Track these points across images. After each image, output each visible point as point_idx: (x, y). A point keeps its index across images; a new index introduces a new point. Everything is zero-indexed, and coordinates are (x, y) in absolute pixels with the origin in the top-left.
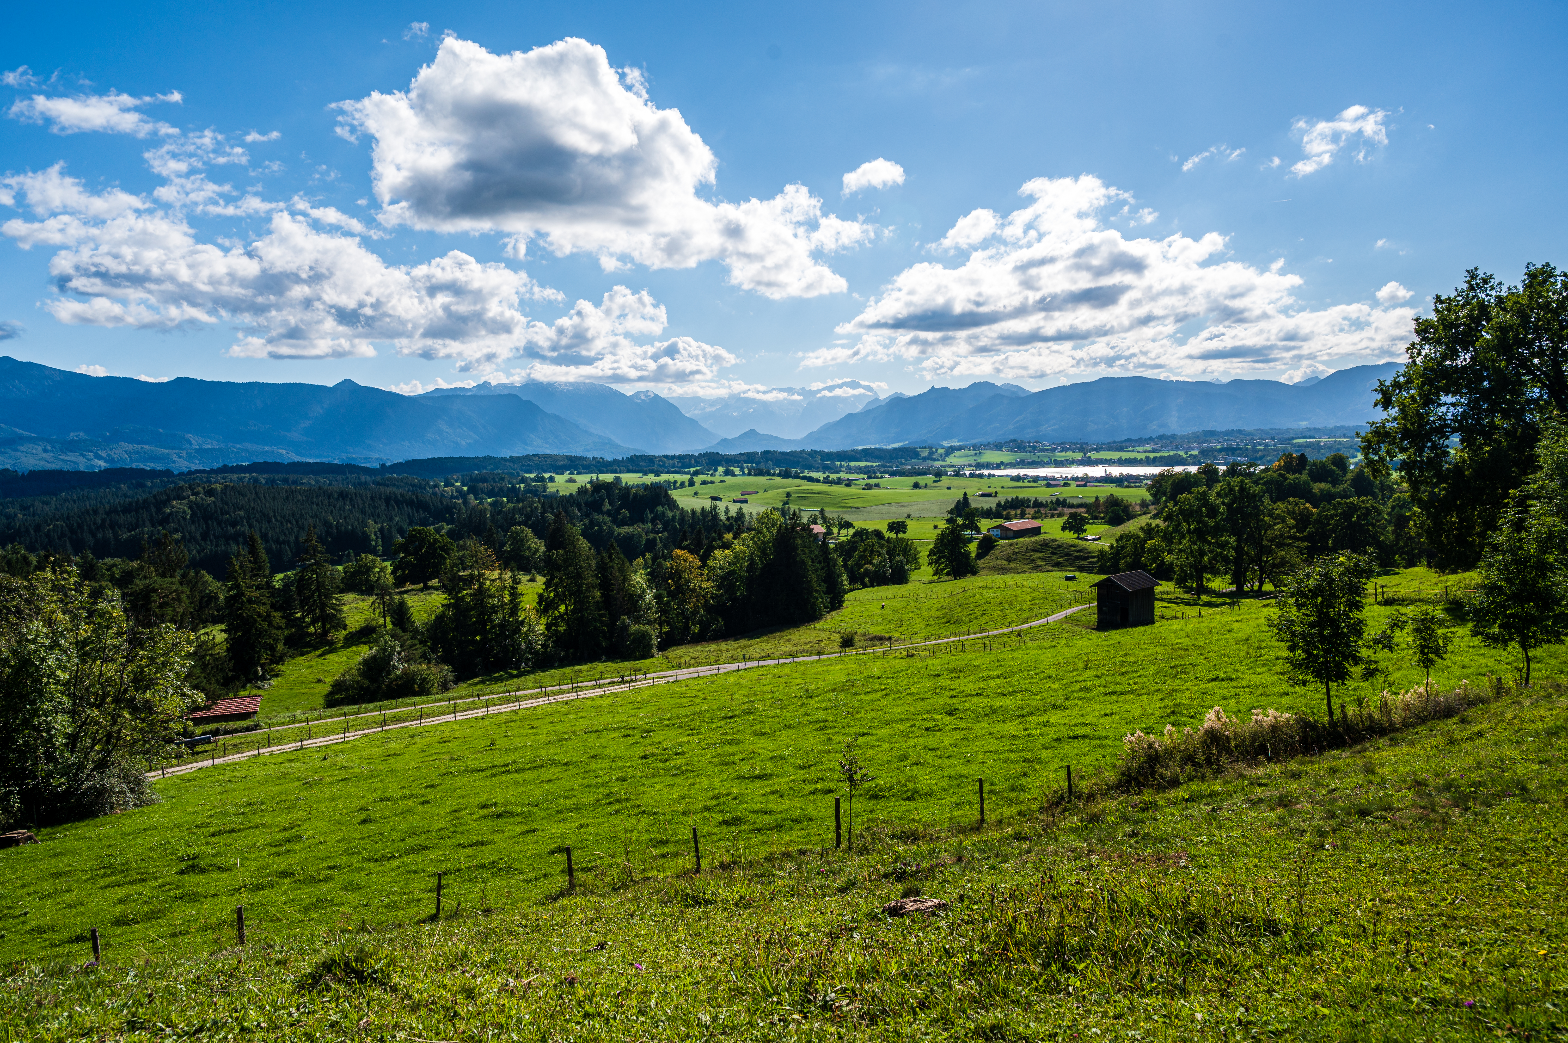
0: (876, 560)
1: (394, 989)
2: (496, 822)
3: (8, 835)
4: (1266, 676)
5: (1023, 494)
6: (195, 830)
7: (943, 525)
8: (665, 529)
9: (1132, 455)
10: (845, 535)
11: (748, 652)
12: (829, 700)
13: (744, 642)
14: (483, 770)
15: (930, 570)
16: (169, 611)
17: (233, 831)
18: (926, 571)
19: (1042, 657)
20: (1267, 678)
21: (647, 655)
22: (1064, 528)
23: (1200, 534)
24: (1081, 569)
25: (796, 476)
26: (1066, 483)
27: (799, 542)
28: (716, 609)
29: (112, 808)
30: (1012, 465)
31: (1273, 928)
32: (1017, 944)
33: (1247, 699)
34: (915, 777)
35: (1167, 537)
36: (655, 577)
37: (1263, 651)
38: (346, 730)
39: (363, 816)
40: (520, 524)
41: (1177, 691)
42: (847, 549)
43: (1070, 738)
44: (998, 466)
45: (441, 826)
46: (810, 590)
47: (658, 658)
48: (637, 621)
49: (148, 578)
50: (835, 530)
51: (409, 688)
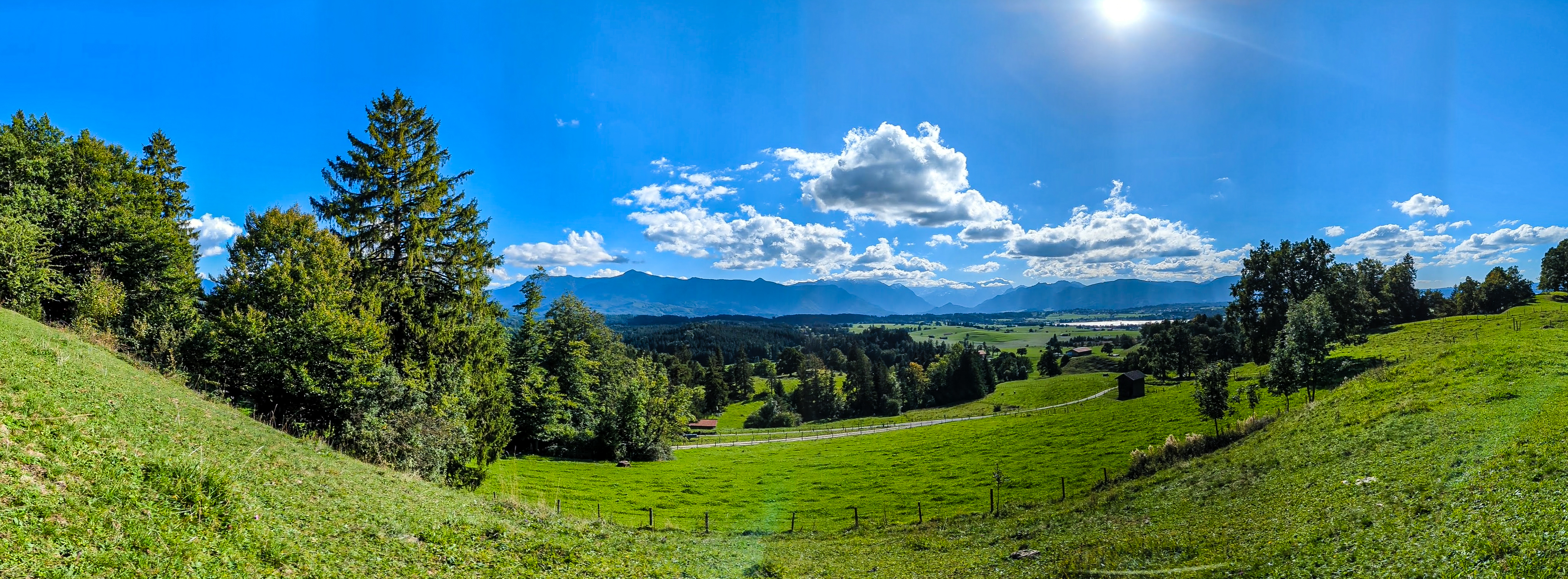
0: (1012, 368)
5: (1082, 335)
7: (1044, 350)
8: (906, 351)
9: (1133, 315)
10: (996, 355)
11: (947, 414)
13: (943, 409)
15: (1038, 373)
16: (683, 378)
18: (1036, 373)
21: (895, 414)
22: (1102, 351)
23: (1163, 352)
24: (1111, 370)
25: (972, 326)
26: (1103, 328)
27: (972, 359)
28: (931, 392)
30: (1077, 321)
35: (1149, 354)
36: (901, 376)
38: (753, 440)
40: (835, 347)
42: (997, 362)
44: (1070, 321)
46: (978, 383)
47: (901, 415)
48: (891, 397)
49: (677, 363)
50: (991, 353)
51: (782, 423)
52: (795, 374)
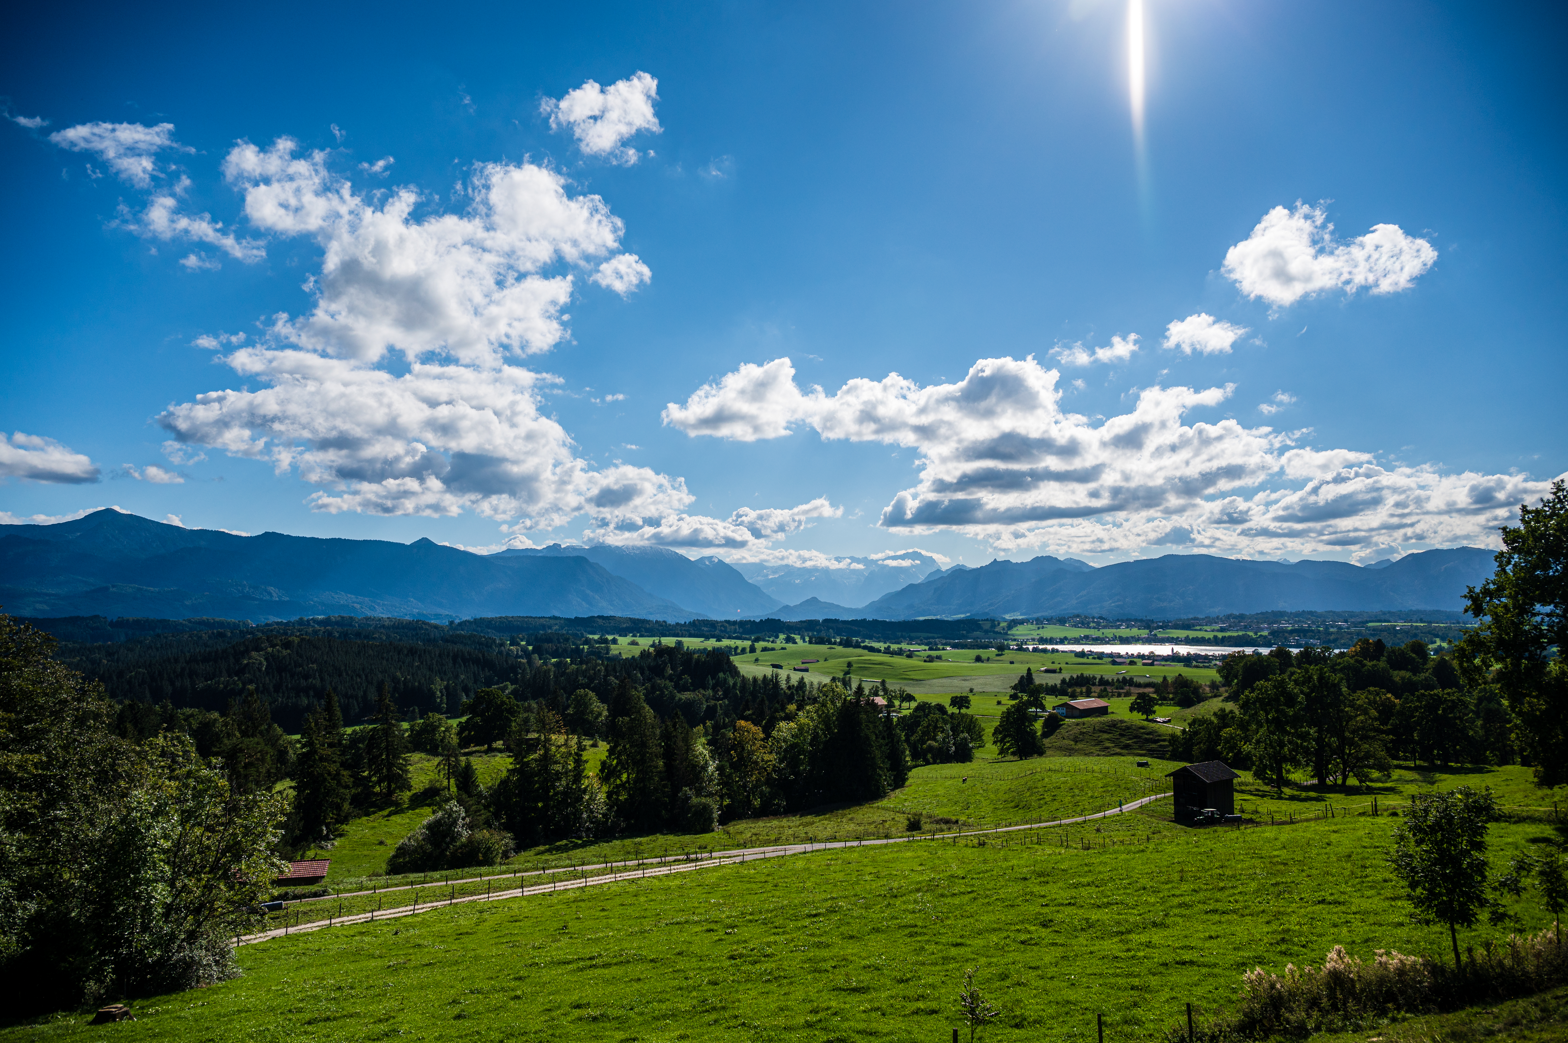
0: (940, 736)
2: (593, 1026)
3: (106, 1009)
4: (1376, 900)
5: (1088, 671)
6: (290, 1016)
7: (1007, 701)
8: (726, 697)
9: (1200, 634)
10: (908, 708)
12: (916, 902)
14: (569, 963)
15: (995, 749)
17: (328, 1019)
18: (990, 749)
19: (1133, 863)
20: (1377, 903)
22: (1132, 709)
24: (1153, 754)
25: (858, 646)
26: (1132, 660)
27: (862, 714)
28: (778, 783)
29: (198, 982)
30: (1076, 641)
33: (1361, 929)
34: (1021, 1001)
35: (1243, 724)
36: (717, 747)
37: (1369, 870)
39: (456, 1010)
40: (583, 686)
41: (1283, 914)
42: (910, 724)
43: (1177, 963)
44: (1062, 641)
45: (537, 1028)
46: (874, 766)
47: (718, 833)
48: (699, 793)
50: (897, 703)
51: (473, 858)
52: (499, 744)
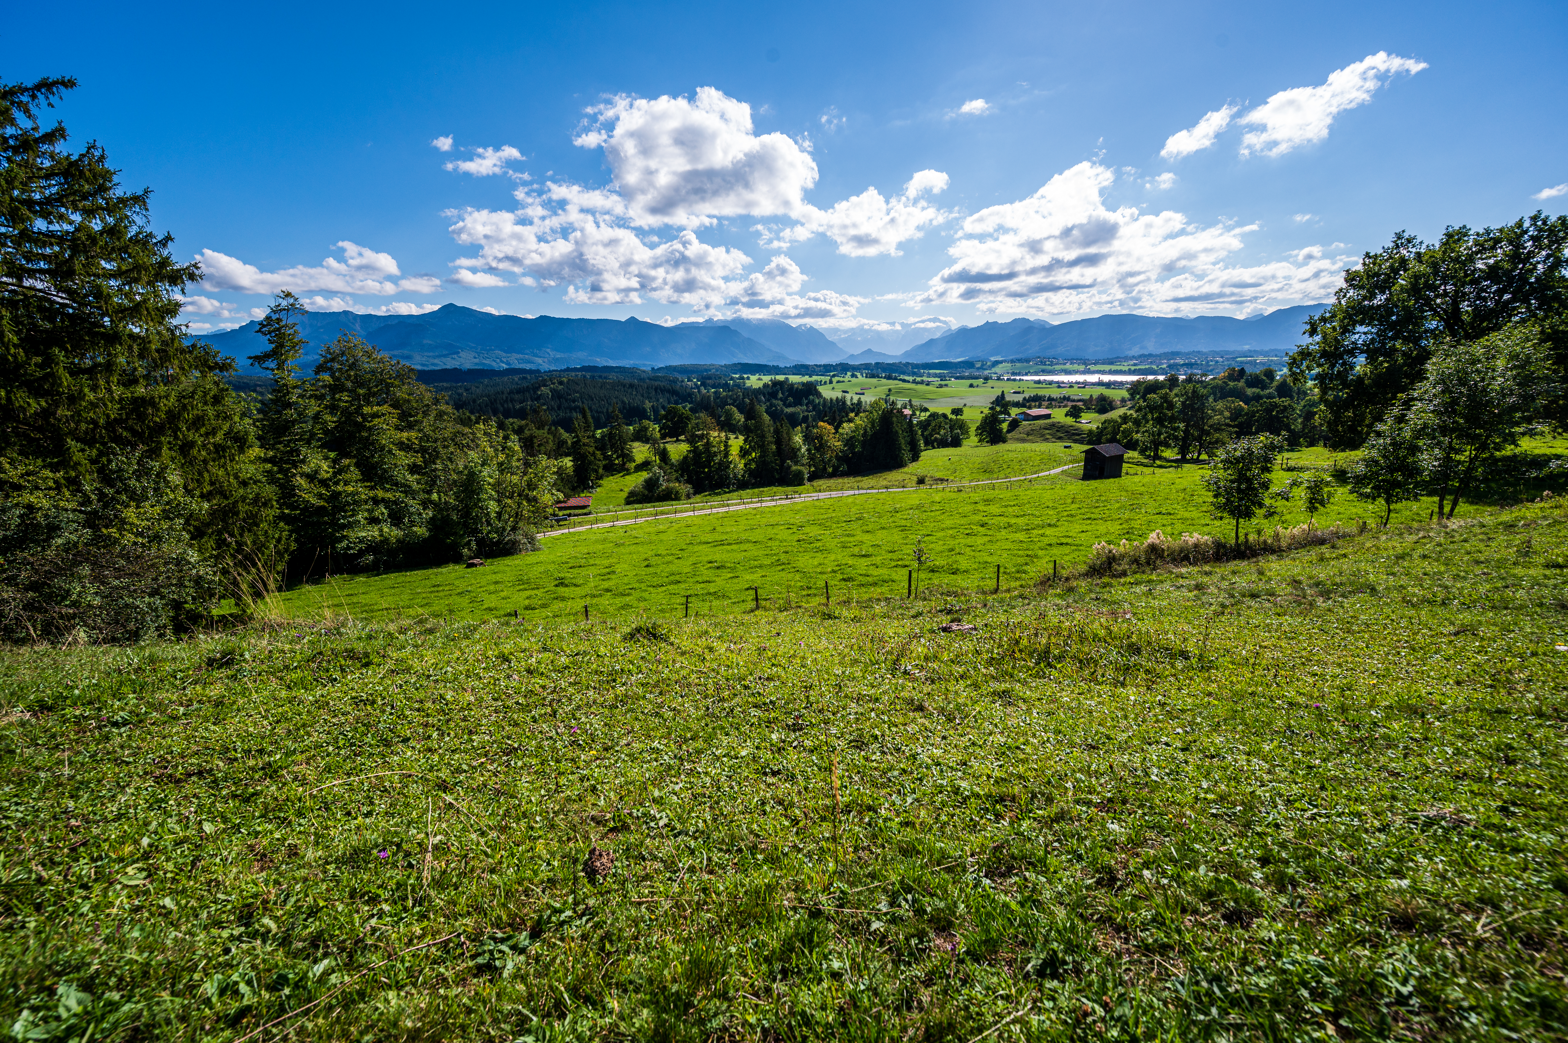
0: (942, 432)
1: (672, 644)
2: (717, 571)
3: (473, 562)
5: (1041, 393)
6: (562, 565)
7: (987, 411)
8: (814, 409)
9: (1119, 368)
10: (924, 416)
13: (858, 478)
14: (709, 543)
15: (976, 439)
16: (543, 448)
17: (581, 566)
18: (974, 439)
19: (1044, 495)
20: (1195, 514)
21: (801, 483)
22: (1066, 415)
23: (1159, 421)
24: (1075, 441)
25: (895, 379)
26: (1071, 385)
27: (895, 419)
28: (842, 459)
29: (520, 551)
31: (1184, 655)
32: (1021, 651)
33: (1179, 526)
34: (958, 561)
35: (1137, 422)
36: (807, 438)
38: (636, 518)
39: (646, 563)
40: (730, 404)
41: (1131, 520)
42: (924, 425)
43: (1058, 544)
45: (687, 571)
46: (900, 449)
47: (807, 485)
48: (796, 464)
49: (532, 430)
50: (918, 413)
51: (669, 496)
52: (682, 437)
